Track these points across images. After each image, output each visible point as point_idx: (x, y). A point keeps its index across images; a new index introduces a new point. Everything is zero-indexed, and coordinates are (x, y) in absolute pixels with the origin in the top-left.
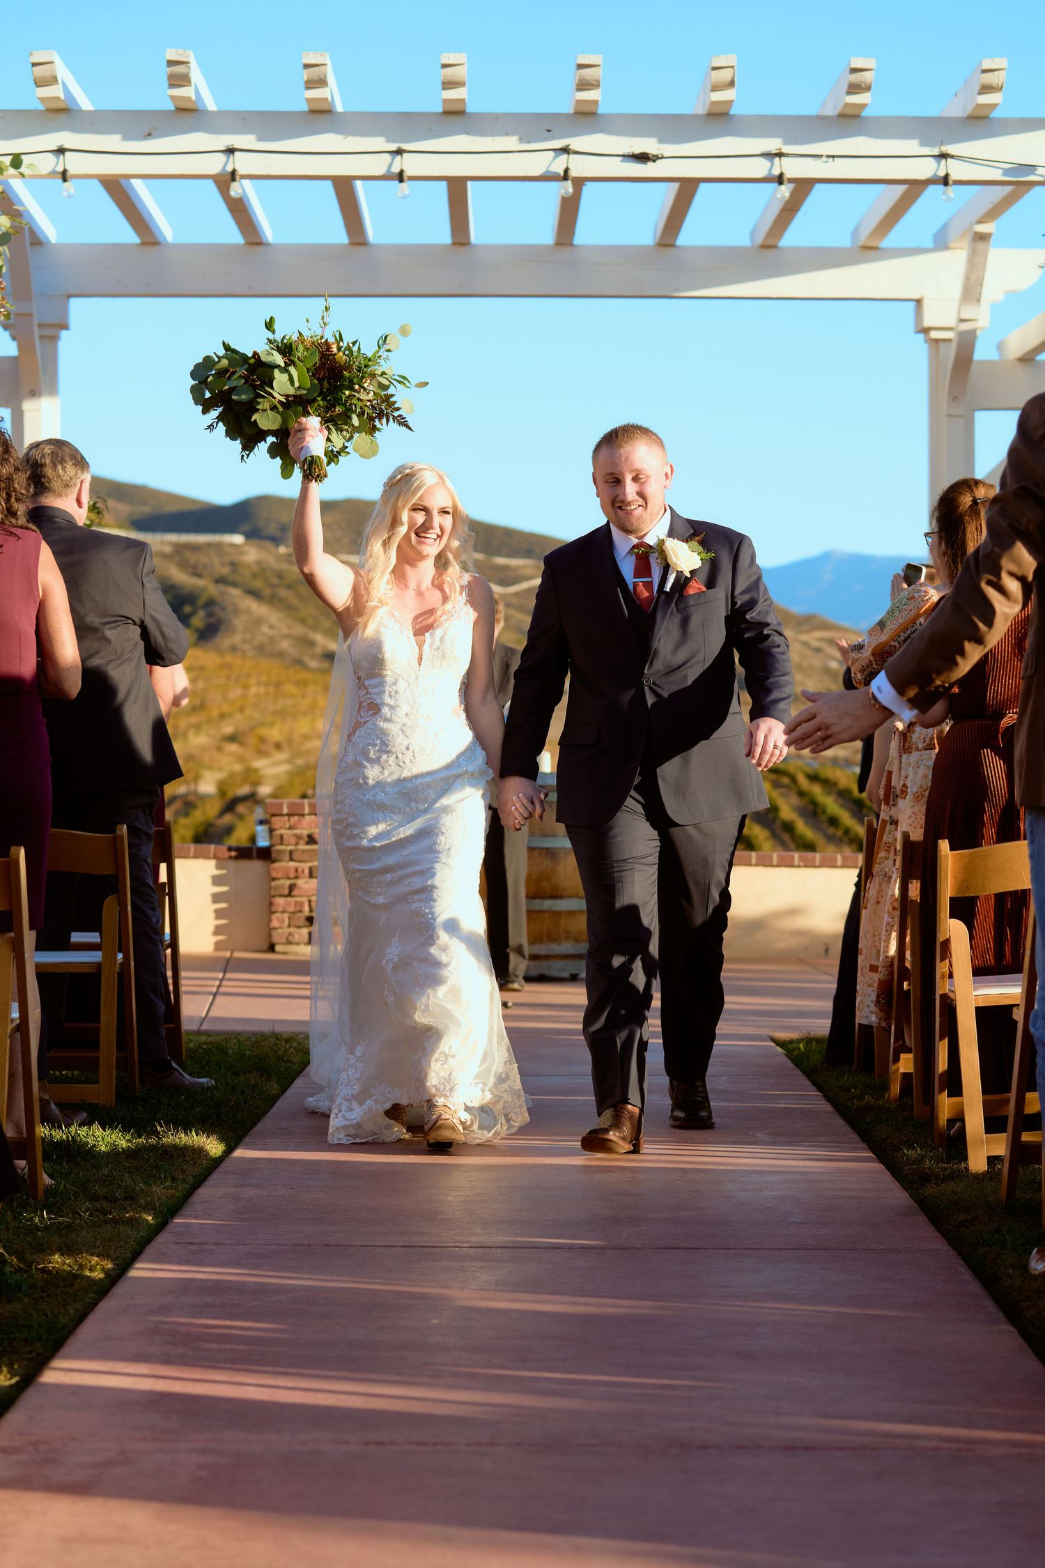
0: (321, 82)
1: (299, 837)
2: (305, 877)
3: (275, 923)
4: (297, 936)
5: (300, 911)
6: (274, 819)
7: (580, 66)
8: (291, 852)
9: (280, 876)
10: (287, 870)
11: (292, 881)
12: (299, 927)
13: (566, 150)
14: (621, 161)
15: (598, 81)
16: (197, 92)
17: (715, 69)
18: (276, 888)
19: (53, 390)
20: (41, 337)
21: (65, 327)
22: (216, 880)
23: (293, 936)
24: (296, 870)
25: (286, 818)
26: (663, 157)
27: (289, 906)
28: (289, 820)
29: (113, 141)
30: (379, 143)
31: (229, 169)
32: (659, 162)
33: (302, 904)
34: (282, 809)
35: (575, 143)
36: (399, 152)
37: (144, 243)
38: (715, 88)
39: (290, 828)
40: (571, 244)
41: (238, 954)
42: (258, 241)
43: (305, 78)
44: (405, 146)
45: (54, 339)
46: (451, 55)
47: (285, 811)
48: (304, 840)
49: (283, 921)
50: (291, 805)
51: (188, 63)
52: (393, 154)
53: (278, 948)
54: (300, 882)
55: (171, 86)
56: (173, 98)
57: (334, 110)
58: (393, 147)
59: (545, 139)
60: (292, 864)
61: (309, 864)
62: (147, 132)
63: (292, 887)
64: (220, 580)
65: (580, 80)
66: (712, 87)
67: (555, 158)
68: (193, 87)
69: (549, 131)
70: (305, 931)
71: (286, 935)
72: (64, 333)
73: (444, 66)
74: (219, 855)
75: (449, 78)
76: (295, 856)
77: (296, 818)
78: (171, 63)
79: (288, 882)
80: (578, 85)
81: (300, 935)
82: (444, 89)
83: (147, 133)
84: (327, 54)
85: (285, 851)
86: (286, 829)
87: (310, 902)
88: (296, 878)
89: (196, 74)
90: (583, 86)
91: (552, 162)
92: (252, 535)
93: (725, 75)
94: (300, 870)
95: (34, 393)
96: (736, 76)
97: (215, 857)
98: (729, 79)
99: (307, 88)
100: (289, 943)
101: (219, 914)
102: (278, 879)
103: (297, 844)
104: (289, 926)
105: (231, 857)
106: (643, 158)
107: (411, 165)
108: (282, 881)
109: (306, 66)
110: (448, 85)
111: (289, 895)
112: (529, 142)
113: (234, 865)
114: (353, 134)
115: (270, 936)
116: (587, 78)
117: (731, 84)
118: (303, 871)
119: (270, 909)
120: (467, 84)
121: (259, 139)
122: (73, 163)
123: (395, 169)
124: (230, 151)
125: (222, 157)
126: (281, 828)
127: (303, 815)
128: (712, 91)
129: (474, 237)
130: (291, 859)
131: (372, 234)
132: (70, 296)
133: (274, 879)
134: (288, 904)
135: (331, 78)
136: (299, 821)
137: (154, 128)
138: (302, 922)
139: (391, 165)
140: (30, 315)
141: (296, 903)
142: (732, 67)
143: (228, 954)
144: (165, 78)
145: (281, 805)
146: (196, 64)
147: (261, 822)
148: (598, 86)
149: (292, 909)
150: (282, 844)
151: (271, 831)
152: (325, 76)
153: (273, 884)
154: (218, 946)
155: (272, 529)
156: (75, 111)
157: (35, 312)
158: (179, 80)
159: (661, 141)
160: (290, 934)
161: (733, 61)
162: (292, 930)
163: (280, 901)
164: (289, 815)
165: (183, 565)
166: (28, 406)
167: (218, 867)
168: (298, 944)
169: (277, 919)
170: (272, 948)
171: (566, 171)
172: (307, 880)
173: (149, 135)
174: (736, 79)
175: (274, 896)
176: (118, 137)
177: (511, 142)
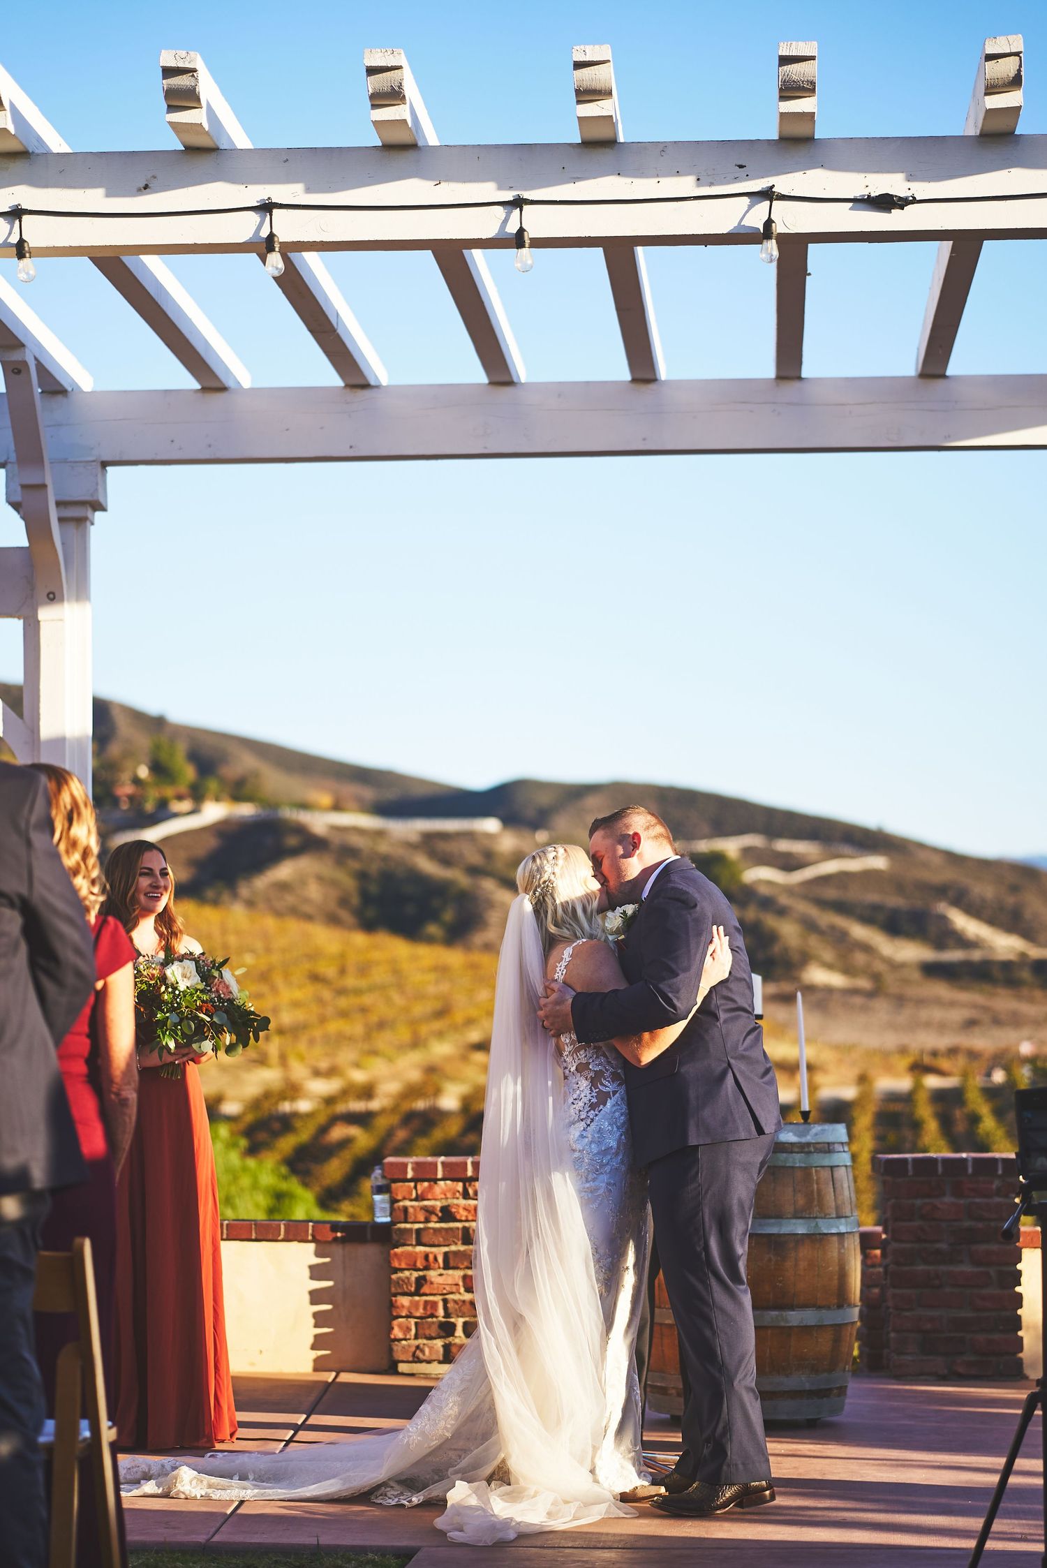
0: (394, 96)
1: (429, 1211)
2: (439, 1268)
3: (397, 1333)
4: (427, 1351)
5: (432, 1316)
6: (394, 1186)
7: (785, 60)
8: (418, 1231)
9: (403, 1266)
10: (412, 1257)
11: (421, 1273)
12: (431, 1338)
13: (768, 195)
14: (851, 209)
15: (813, 83)
16: (211, 114)
17: (990, 57)
18: (398, 1283)
19: (82, 592)
20: (61, 520)
21: (99, 506)
22: (316, 1272)
23: (423, 1351)
24: (426, 1257)
25: (412, 1184)
26: (914, 201)
27: (417, 1309)
28: (415, 1187)
29: (94, 199)
30: (488, 191)
31: (264, 233)
32: (908, 208)
33: (434, 1304)
34: (406, 1173)
35: (783, 184)
36: (518, 203)
37: (204, 389)
38: (992, 89)
39: (416, 1199)
40: (799, 378)
41: (346, 1377)
42: (361, 382)
43: (371, 91)
44: (527, 195)
45: (82, 522)
46: (588, 48)
47: (410, 1174)
48: (437, 1215)
49: (409, 1329)
50: (418, 1166)
51: (194, 70)
52: (509, 208)
53: (402, 1367)
54: (432, 1274)
55: (172, 108)
56: (175, 126)
57: (420, 144)
58: (509, 196)
59: (736, 179)
60: (420, 1249)
61: (446, 1249)
62: (142, 185)
63: (421, 1281)
64: (474, 871)
65: (784, 82)
66: (987, 88)
67: (750, 207)
68: (204, 109)
69: (741, 167)
70: (439, 1343)
71: (413, 1349)
72: (98, 514)
73: (579, 65)
74: (318, 1237)
75: (587, 84)
76: (425, 1239)
77: (426, 1184)
78: (168, 72)
79: (415, 1274)
80: (781, 90)
81: (431, 1348)
82: (579, 102)
83: (144, 185)
84: (402, 52)
85: (411, 1230)
86: (411, 1200)
87: (445, 1301)
88: (427, 1268)
89: (207, 87)
90: (790, 90)
91: (747, 212)
92: (510, 821)
93: (1007, 68)
94: (431, 1257)
95: (53, 597)
96: (1022, 69)
97: (314, 1240)
98: (1012, 74)
99: (374, 106)
100: (417, 1360)
101: (319, 1319)
102: (402, 1270)
103: (427, 1220)
104: (416, 1337)
105: (336, 1239)
106: (885, 203)
107: (538, 222)
108: (407, 1273)
109: (372, 71)
110: (586, 95)
111: (417, 1293)
112: (711, 184)
113: (338, 1250)
114: (449, 179)
115: (391, 1350)
116: (795, 77)
117: (1016, 82)
118: (436, 1259)
119: (389, 1313)
120: (614, 92)
121: (308, 190)
122: (36, 232)
123: (512, 228)
124: (267, 208)
125: (254, 217)
126: (404, 1199)
127: (436, 1181)
128: (986, 94)
129: (664, 371)
130: (419, 1243)
131: (521, 367)
132: (104, 464)
133: (396, 1270)
134: (416, 1305)
135: (411, 89)
136: (430, 1188)
137: (154, 177)
138: (434, 1331)
139: (505, 221)
140: (44, 486)
141: (426, 1302)
142: (1017, 54)
143: (330, 1377)
144: (162, 95)
145: (405, 1166)
146: (206, 70)
147: (380, 1190)
148: (813, 90)
149: (420, 1312)
150: (406, 1221)
151: (393, 1201)
152: (400, 86)
153: (394, 1277)
154: (319, 1365)
155: (530, 813)
156: (38, 155)
157: (49, 481)
158: (182, 98)
159: (910, 178)
160: (418, 1347)
161: (1017, 43)
162: (421, 1341)
163: (405, 1301)
164: (416, 1180)
165: (434, 855)
166: (46, 614)
167: (318, 1254)
168: (429, 1362)
169: (400, 1326)
170: (391, 1368)
171: (769, 223)
172: (442, 1271)
173: (146, 187)
174: (1022, 73)
175: (395, 1295)
176: (100, 192)
177: (685, 185)
